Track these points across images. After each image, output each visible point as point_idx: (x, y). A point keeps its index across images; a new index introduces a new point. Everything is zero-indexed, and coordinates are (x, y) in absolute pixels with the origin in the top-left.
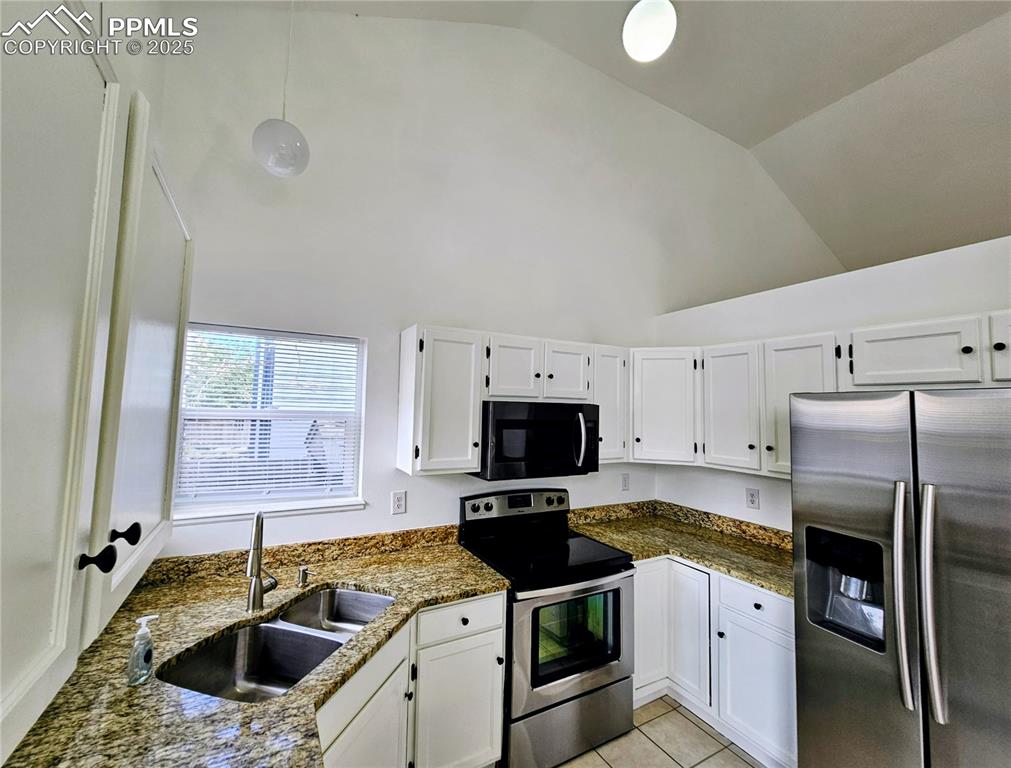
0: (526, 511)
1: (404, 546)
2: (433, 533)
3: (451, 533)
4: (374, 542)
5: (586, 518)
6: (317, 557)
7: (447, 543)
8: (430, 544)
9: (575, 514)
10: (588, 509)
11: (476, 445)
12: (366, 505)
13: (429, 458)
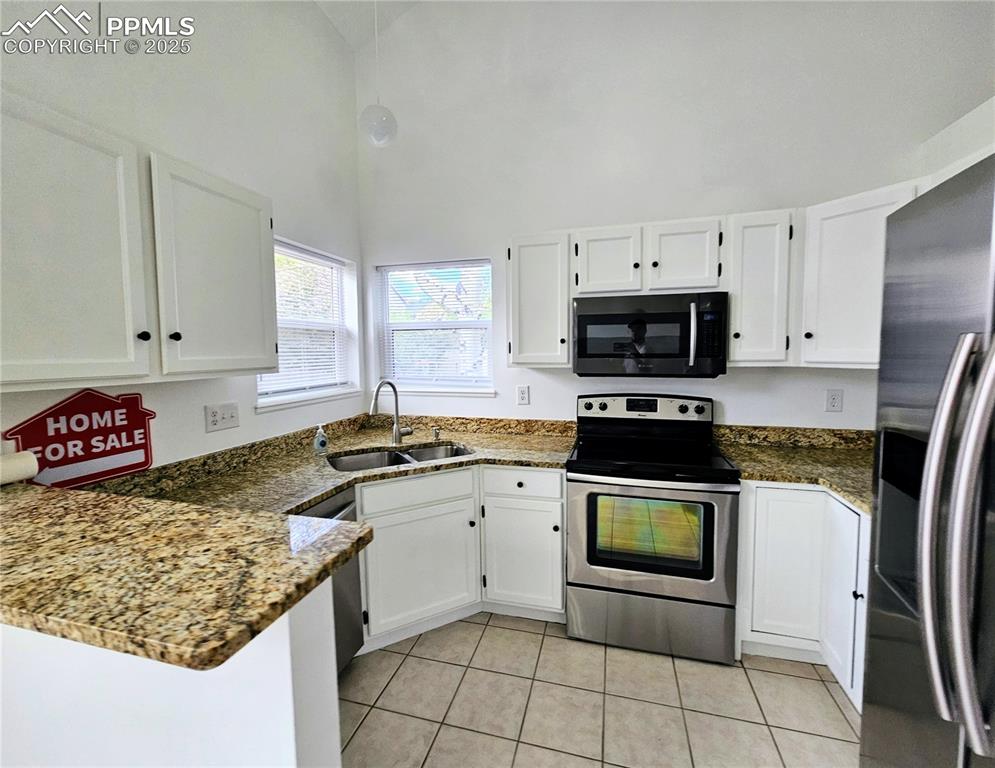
0: (650, 416)
1: (527, 431)
2: (552, 424)
3: (571, 428)
4: (502, 424)
5: (751, 437)
6: (462, 428)
7: (567, 436)
8: (550, 434)
9: (732, 430)
10: (755, 428)
11: (563, 341)
12: (496, 393)
13: (520, 353)
